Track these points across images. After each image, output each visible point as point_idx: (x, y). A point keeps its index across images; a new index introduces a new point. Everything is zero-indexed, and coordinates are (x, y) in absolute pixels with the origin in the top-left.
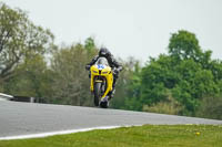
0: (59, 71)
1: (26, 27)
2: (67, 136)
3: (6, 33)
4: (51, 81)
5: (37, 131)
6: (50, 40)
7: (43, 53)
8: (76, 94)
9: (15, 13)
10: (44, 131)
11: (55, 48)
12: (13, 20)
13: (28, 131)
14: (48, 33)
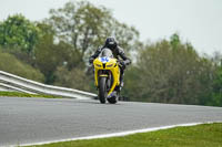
0: (145, 68)
1: (110, 25)
2: (148, 134)
3: (90, 31)
4: (138, 78)
5: (117, 130)
6: (135, 37)
7: (128, 50)
8: (162, 90)
9: (99, 11)
10: (124, 130)
11: (141, 45)
12: (98, 18)
13: (109, 130)
14: (133, 30)
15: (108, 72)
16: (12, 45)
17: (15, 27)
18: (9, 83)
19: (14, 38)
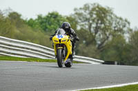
0: (134, 44)
1: (112, 18)
3: (100, 22)
11: (131, 30)
14: (126, 21)
15: (63, 45)
16: (51, 30)
17: (52, 19)
18: (49, 54)
19: (52, 26)
